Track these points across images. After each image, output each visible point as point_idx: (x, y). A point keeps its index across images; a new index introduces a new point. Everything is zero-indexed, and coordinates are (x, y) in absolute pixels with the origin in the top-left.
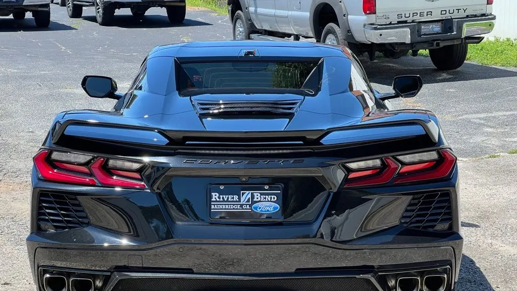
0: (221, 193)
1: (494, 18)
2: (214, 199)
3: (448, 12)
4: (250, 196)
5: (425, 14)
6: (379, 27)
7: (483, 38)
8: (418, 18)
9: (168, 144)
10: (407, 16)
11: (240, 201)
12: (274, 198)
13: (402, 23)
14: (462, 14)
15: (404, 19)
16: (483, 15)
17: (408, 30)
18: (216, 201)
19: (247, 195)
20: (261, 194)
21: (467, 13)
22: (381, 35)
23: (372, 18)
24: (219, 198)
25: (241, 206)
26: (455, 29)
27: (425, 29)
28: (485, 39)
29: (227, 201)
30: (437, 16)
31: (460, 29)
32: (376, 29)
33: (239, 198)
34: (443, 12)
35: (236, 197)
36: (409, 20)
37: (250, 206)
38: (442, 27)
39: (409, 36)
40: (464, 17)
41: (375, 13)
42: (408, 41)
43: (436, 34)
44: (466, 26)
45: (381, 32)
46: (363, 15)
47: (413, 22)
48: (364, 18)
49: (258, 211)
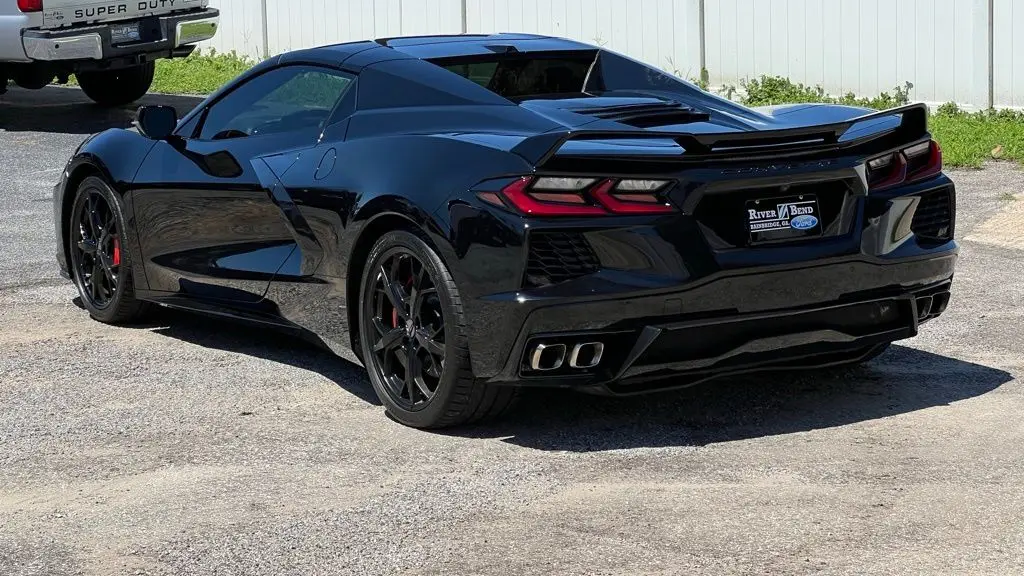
0: (759, 209)
1: (216, 14)
2: (751, 218)
3: (148, 5)
4: (786, 209)
5: (116, 9)
6: (52, 32)
7: (193, 47)
8: (106, 17)
9: (684, 153)
10: (90, 13)
11: (777, 217)
12: (811, 210)
13: (79, 27)
14: (168, 8)
15: (84, 18)
16: (197, 9)
17: (97, 37)
18: (755, 220)
19: (783, 209)
20: (798, 206)
21: (175, 7)
22: (57, 46)
23: (36, 18)
24: (757, 215)
25: (780, 222)
26: (164, 33)
27: (117, 34)
28: (196, 49)
29: (766, 218)
30: (133, 12)
31: (172, 32)
32: (48, 36)
33: (777, 213)
34: (143, 6)
35: (773, 212)
36: (90, 20)
37: (789, 221)
38: (140, 31)
39: (100, 47)
40: (173, 13)
41: (40, 9)
42: (98, 55)
43: (134, 42)
44: (179, 27)
45: (56, 41)
46: (18, 14)
47: (96, 23)
48: (20, 18)
49: (797, 227)
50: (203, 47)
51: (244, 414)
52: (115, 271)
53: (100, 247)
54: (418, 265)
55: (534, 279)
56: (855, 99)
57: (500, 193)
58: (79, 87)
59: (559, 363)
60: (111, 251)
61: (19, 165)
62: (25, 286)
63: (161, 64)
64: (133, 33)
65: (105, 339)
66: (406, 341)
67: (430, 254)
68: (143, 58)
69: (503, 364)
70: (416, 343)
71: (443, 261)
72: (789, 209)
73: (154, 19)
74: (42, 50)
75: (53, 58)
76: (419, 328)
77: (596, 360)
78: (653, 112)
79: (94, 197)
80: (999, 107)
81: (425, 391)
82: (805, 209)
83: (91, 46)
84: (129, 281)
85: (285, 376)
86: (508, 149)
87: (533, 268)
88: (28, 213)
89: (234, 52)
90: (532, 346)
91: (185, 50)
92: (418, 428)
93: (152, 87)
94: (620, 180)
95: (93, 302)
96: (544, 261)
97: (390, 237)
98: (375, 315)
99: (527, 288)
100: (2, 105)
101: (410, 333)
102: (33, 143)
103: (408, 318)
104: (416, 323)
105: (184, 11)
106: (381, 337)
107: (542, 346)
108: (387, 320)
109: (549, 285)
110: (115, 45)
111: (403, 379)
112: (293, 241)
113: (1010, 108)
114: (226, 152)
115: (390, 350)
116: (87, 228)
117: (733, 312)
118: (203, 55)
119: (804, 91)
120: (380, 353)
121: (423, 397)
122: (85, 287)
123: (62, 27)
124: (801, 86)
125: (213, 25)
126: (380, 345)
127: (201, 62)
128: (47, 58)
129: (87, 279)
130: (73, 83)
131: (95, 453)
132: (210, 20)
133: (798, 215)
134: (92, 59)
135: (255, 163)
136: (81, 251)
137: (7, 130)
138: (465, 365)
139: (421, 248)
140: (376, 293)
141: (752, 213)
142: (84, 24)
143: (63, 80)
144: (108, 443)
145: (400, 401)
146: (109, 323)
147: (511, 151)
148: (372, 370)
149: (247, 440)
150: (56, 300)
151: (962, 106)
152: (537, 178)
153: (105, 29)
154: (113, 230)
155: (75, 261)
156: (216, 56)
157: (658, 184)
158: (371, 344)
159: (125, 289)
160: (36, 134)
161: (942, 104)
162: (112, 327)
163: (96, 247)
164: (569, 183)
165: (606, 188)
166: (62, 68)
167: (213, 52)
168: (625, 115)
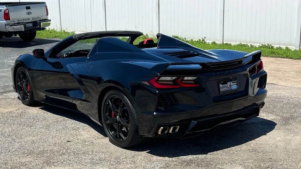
5: (27, 19)
7: (45, 28)
8: (25, 21)
10: (21, 20)
12: (236, 83)
13: (18, 24)
14: (39, 19)
15: (20, 22)
16: (46, 20)
17: (23, 26)
18: (221, 87)
19: (229, 84)
20: (233, 83)
21: (41, 19)
22: (14, 28)
23: (9, 22)
25: (228, 88)
26: (38, 25)
27: (28, 25)
29: (224, 87)
30: (31, 20)
31: (40, 25)
32: (11, 26)
33: (227, 85)
34: (33, 19)
35: (226, 85)
36: (21, 22)
37: (230, 87)
38: (33, 25)
39: (23, 28)
40: (40, 20)
41: (9, 19)
42: (23, 30)
43: (32, 27)
44: (42, 24)
45: (13, 27)
46: (4, 21)
47: (22, 23)
48: (5, 22)
49: (232, 89)
50: (47, 28)
51: (68, 141)
52: (28, 92)
53: (24, 85)
54: (121, 101)
55: (159, 108)
56: (193, 40)
57: (149, 82)
58: (19, 37)
59: (166, 132)
60: (27, 87)
61: (5, 56)
62: (5, 92)
63: (38, 32)
64: (31, 25)
65: (26, 111)
66: (117, 122)
67: (125, 98)
68: (34, 31)
69: (149, 132)
70: (120, 123)
71: (129, 100)
72: (230, 84)
73: (36, 22)
74: (10, 29)
75: (13, 31)
76: (121, 119)
77: (177, 130)
78: (184, 54)
79: (22, 72)
80: (225, 43)
81: (123, 137)
82: (234, 83)
83: (21, 28)
84: (32, 95)
85: (78, 126)
86: (150, 68)
87: (159, 104)
88: (7, 70)
89: (54, 29)
90: (159, 128)
91: (43, 29)
92: (121, 147)
93: (36, 37)
94: (184, 77)
95: (23, 99)
96: (162, 102)
97: (111, 92)
98: (106, 113)
99: (157, 110)
100: (0, 41)
101: (118, 120)
102: (9, 50)
103: (117, 115)
104: (120, 117)
105: (43, 20)
106: (109, 120)
107: (162, 128)
108: (110, 115)
109: (164, 109)
110: (27, 28)
111: (116, 132)
112: (80, 89)
113: (227, 42)
114: (58, 62)
115: (111, 124)
116: (20, 79)
117: (216, 115)
118: (47, 29)
119: (182, 39)
120: (108, 124)
121: (123, 139)
122: (20, 96)
123: (15, 24)
124: (181, 38)
125: (49, 23)
126: (108, 122)
127: (47, 31)
128: (11, 31)
129: (21, 93)
130: (18, 36)
131: (23, 160)
132: (49, 22)
133: (232, 85)
134: (22, 31)
135: (68, 66)
136: (19, 86)
137: (3, 47)
138: (137, 131)
139: (122, 96)
140: (107, 107)
141: (221, 85)
142: (20, 23)
143: (16, 35)
144: (28, 155)
145: (114, 138)
146: (27, 105)
147: (151, 69)
148: (105, 129)
149: (70, 154)
150: (13, 97)
151: (216, 42)
152: (160, 77)
153: (25, 24)
154: (27, 81)
155: (17, 88)
156: (50, 30)
157: (195, 78)
158: (105, 121)
159: (31, 97)
160: (10, 48)
161: (212, 41)
162: (28, 107)
163: (23, 85)
164: (169, 78)
165: (180, 80)
166: (16, 33)
167: (49, 29)
168: (177, 55)
